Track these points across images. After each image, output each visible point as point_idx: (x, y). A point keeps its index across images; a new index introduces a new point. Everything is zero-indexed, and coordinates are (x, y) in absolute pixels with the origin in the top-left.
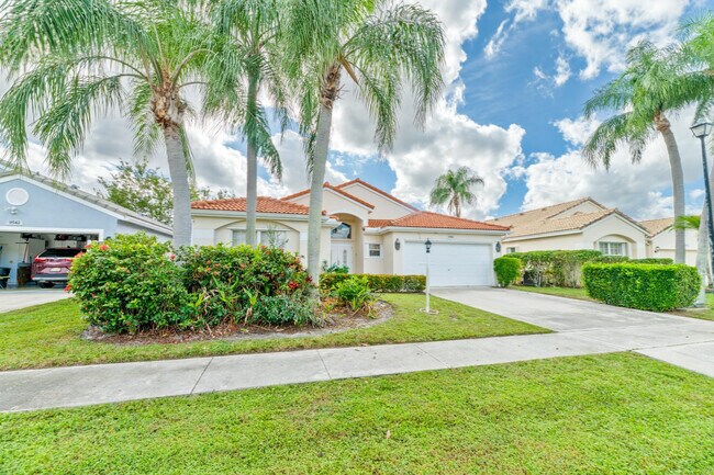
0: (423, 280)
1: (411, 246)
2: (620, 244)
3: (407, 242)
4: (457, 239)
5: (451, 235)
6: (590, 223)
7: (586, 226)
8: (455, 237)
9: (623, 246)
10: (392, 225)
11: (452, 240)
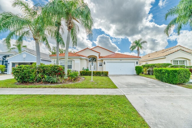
0: (107, 73)
1: (108, 63)
2: (184, 61)
3: (107, 62)
4: (123, 61)
5: (121, 60)
6: (169, 54)
7: (167, 55)
8: (122, 60)
9: (185, 62)
10: (102, 58)
11: (121, 61)
